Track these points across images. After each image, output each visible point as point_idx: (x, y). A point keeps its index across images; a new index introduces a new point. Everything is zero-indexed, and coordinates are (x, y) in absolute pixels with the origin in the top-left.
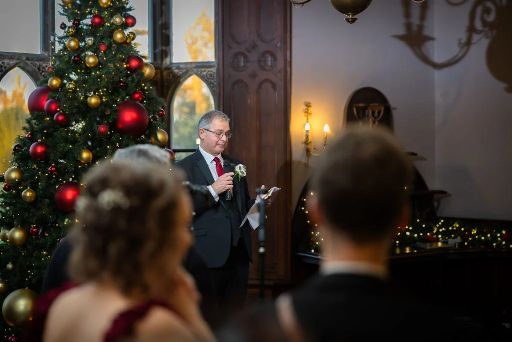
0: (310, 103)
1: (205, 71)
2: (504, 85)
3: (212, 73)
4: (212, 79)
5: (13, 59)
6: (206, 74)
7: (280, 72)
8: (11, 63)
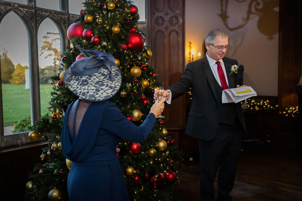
0: (190, 42)
1: (141, 26)
2: (267, 37)
3: (145, 27)
4: (144, 30)
5: (48, 12)
6: (141, 27)
7: (180, 26)
8: (46, 14)
